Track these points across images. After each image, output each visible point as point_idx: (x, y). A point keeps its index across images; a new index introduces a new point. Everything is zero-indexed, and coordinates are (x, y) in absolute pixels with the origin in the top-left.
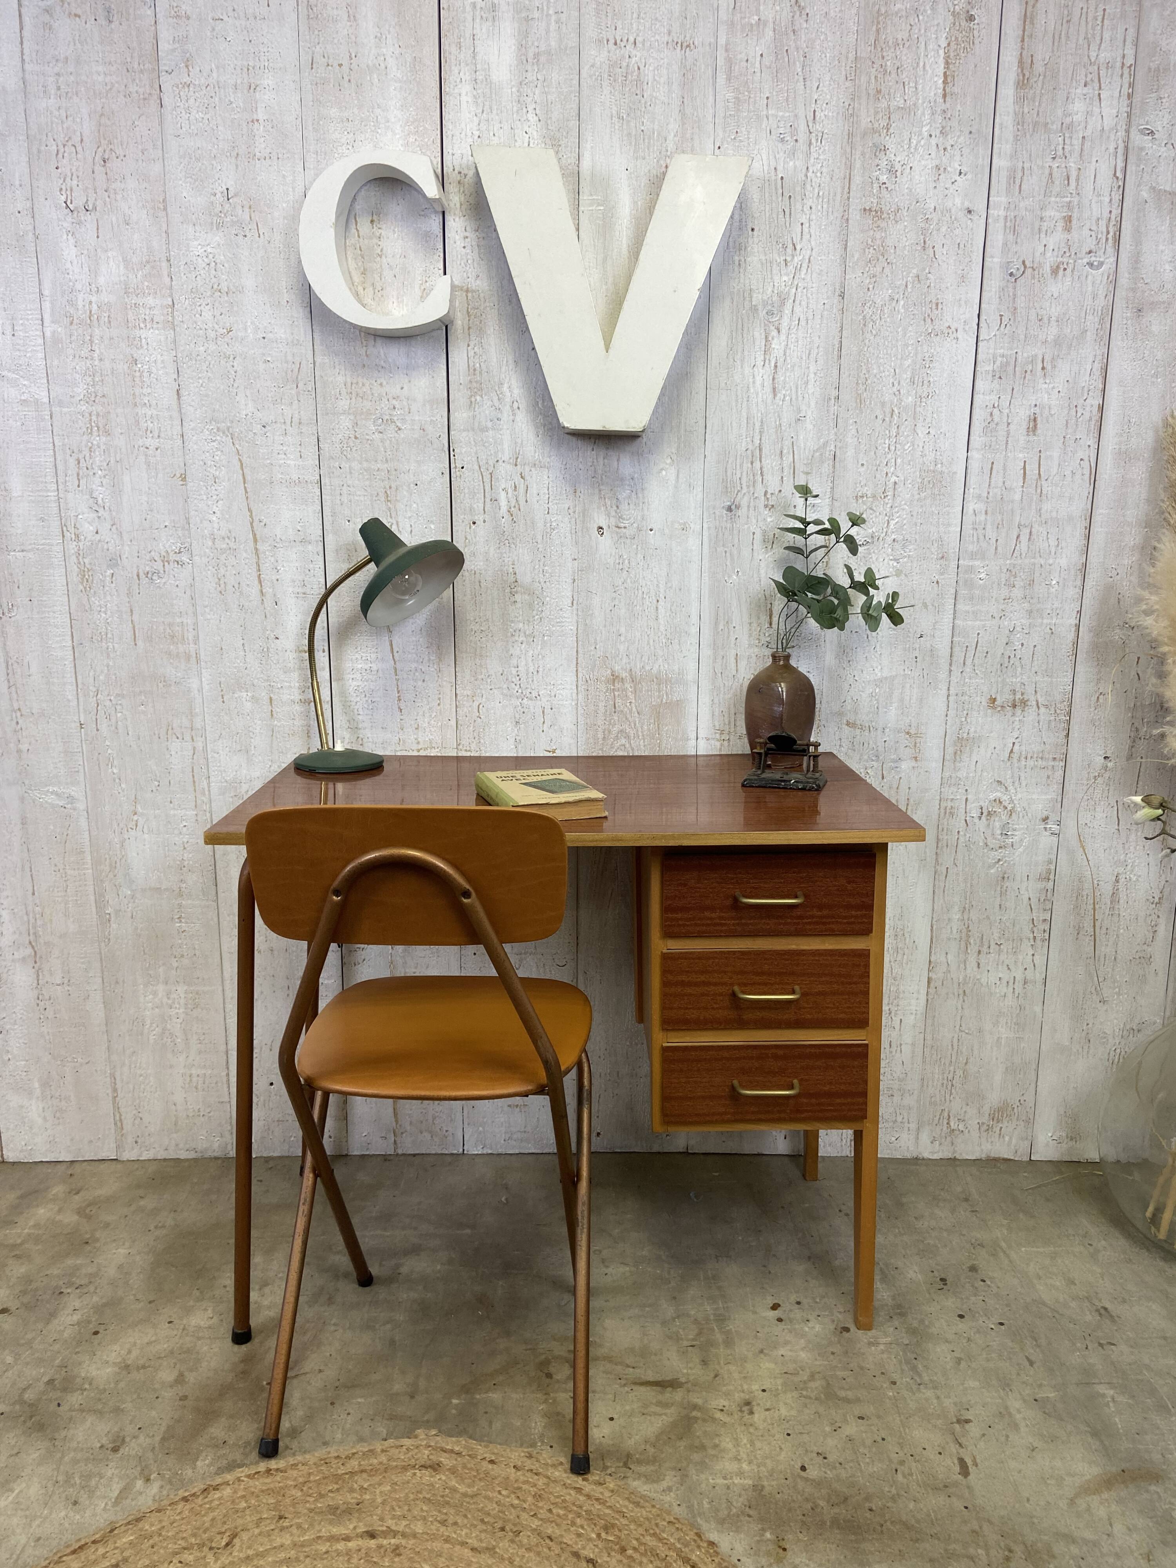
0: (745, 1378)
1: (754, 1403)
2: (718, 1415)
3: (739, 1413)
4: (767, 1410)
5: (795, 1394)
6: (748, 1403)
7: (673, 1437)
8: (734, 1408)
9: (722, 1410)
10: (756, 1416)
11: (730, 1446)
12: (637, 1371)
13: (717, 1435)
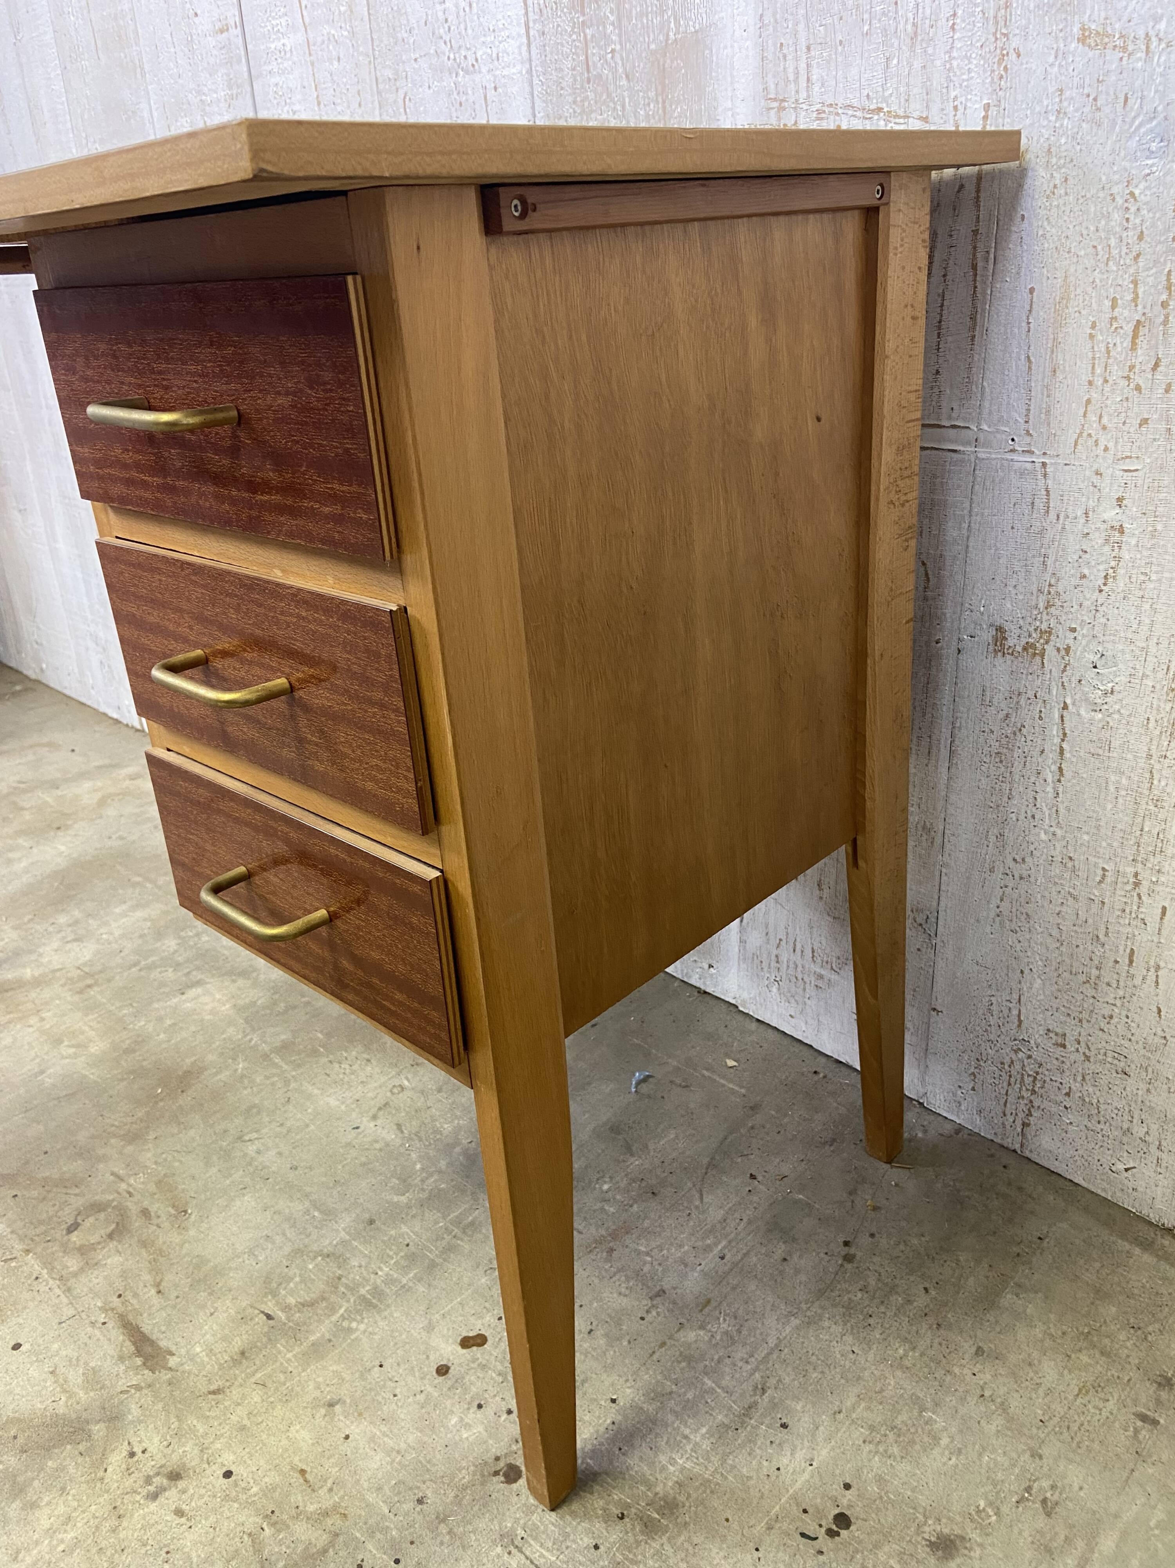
0: (243, 1428)
1: (181, 1484)
2: (116, 1459)
3: (141, 1482)
4: (179, 1513)
5: (251, 1521)
6: (175, 1476)
7: (21, 1440)
8: (148, 1467)
9: (132, 1454)
10: (153, 1506)
11: (45, 1523)
12: (156, 1300)
13: (63, 1489)
